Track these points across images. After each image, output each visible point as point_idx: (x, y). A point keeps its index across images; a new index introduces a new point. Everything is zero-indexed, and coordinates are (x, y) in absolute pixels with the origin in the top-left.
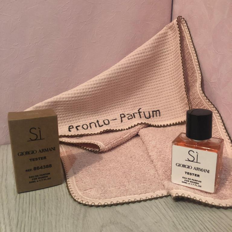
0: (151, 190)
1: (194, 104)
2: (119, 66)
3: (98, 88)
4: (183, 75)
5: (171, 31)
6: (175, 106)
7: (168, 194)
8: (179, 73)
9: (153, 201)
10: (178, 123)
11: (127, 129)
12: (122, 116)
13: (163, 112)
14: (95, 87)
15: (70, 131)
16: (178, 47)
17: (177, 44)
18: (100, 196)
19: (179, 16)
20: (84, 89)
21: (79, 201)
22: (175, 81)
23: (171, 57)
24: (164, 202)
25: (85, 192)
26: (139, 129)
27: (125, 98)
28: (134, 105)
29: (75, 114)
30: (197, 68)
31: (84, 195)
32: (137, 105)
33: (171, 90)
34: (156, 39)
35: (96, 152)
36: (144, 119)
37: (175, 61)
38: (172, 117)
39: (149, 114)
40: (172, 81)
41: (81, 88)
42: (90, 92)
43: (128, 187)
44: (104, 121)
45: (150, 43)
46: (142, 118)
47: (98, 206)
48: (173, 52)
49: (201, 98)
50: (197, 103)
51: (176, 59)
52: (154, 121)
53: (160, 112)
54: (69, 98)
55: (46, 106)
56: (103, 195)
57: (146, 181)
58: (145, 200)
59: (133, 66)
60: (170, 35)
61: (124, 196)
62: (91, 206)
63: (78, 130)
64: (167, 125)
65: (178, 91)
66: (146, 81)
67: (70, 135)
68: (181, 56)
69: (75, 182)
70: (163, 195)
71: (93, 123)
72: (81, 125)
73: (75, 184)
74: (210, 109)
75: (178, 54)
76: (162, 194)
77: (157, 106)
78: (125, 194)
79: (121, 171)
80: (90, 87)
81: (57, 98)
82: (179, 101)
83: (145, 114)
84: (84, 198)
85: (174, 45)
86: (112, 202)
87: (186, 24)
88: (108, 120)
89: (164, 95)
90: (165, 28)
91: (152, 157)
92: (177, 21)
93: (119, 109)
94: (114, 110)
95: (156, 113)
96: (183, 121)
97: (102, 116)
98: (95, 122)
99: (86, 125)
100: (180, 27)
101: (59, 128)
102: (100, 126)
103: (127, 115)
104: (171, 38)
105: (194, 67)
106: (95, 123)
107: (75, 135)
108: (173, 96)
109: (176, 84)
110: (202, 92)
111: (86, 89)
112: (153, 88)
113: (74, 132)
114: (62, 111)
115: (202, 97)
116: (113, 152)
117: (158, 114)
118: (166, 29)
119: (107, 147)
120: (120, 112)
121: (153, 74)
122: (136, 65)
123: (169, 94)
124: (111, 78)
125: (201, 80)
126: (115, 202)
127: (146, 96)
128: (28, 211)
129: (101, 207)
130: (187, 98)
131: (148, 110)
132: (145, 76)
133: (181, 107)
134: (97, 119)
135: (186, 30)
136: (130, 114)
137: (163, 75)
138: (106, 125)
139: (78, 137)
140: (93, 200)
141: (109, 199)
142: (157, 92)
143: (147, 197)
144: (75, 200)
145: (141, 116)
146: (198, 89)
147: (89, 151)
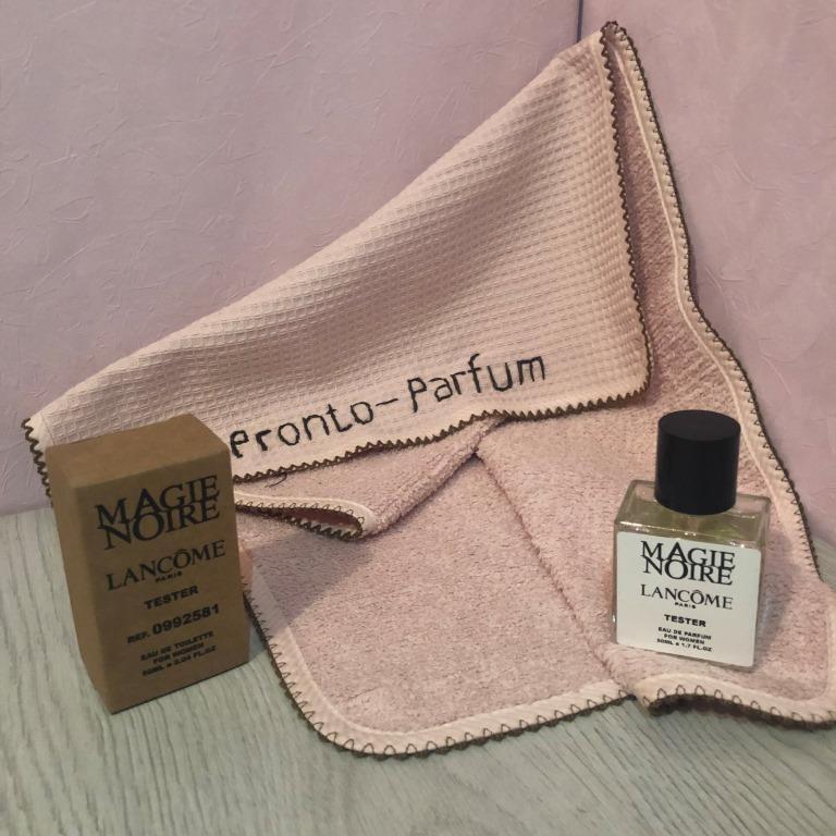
0: (565, 682)
1: (663, 341)
2: (400, 211)
3: (331, 296)
4: (627, 240)
5: (578, 73)
6: (596, 341)
7: (623, 695)
8: (610, 230)
10: (605, 400)
11: (436, 439)
12: (416, 387)
13: (553, 363)
14: (318, 294)
15: (237, 454)
16: (604, 136)
17: (603, 125)
18: (405, 718)
19: (608, 23)
20: (278, 304)
21: (341, 741)
22: (595, 257)
23: (578, 169)
25: (350, 704)
26: (481, 438)
27: (422, 322)
28: (455, 345)
29: (251, 390)
30: (670, 215)
31: (350, 719)
32: (464, 341)
33: (581, 287)
34: (525, 106)
35: (347, 538)
36: (491, 394)
37: (594, 183)
38: (587, 381)
39: (508, 372)
40: (584, 254)
41: (268, 298)
42: (300, 310)
43: (487, 676)
44: (352, 407)
45: (506, 121)
46: (483, 391)
47: (405, 757)
48: (585, 150)
49: (690, 324)
50: (674, 339)
51: (596, 178)
52: (526, 399)
53: (544, 363)
54: (227, 336)
56: (415, 713)
57: (543, 649)
58: (552, 724)
59: (450, 208)
60: (573, 87)
61: (483, 711)
62: (382, 758)
63: (264, 448)
64: (570, 407)
65: (605, 289)
66: (493, 258)
68: (619, 172)
69: (305, 667)
70: (608, 700)
71: (316, 416)
72: (274, 427)
73: (308, 673)
74: (718, 363)
75: (606, 163)
76: (604, 696)
77: (530, 345)
78: (485, 704)
79: (450, 610)
80: (298, 293)
81: (184, 341)
82: (610, 327)
84: (354, 730)
85: (590, 125)
86: (449, 738)
87: (631, 52)
88: (367, 405)
89: (556, 306)
90: (556, 62)
92: (601, 41)
93: (402, 360)
94: (385, 365)
95: (530, 367)
96: (624, 396)
97: (345, 387)
98: (323, 412)
99: (290, 427)
100: (611, 65)
102: (340, 429)
103: (433, 380)
104: (576, 98)
105: (661, 212)
106: (322, 418)
107: (258, 473)
108: (588, 306)
109: (597, 267)
110: (692, 304)
111: (287, 300)
112: (516, 282)
113: (252, 459)
115: (691, 319)
116: (407, 533)
117: (537, 373)
118: (559, 68)
119: (383, 519)
120: (405, 373)
121: (516, 229)
122: (458, 205)
123: (574, 300)
124: (372, 256)
125: (686, 262)
126: (458, 739)
127: (493, 307)
129: (413, 758)
130: (640, 320)
131: (501, 361)
132: (490, 240)
133: (615, 347)
134: (330, 402)
135: (632, 72)
136: (442, 377)
137: (553, 233)
138: (360, 425)
139: (272, 481)
140: (387, 736)
141: (437, 728)
142: (531, 293)
143: (556, 711)
144: (324, 739)
145: (482, 384)
146: (677, 290)
147: (322, 533)
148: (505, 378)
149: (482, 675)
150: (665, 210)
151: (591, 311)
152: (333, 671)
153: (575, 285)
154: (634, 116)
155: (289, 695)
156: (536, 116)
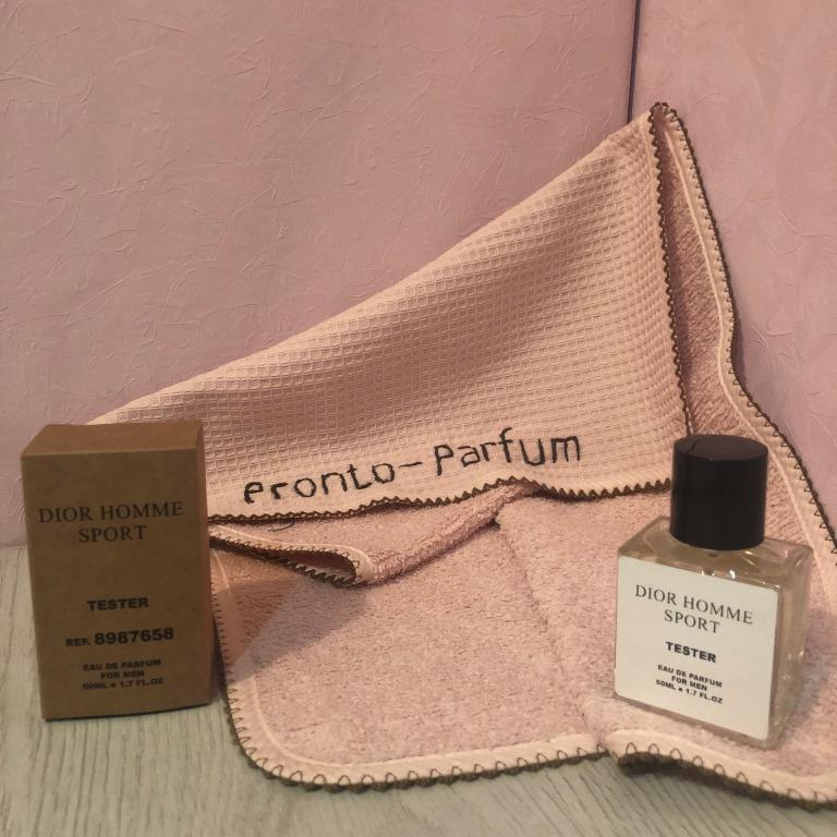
1: (704, 418)
2: (436, 273)
3: (358, 351)
4: (669, 314)
5: (628, 154)
6: (637, 423)
7: (601, 750)
8: (654, 307)
9: (542, 773)
10: (643, 486)
11: (458, 500)
12: (442, 454)
13: (589, 444)
14: (346, 348)
15: (248, 500)
16: (650, 214)
17: (650, 204)
18: (347, 750)
19: (657, 104)
20: (305, 353)
21: (269, 767)
22: (637, 336)
23: (624, 248)
24: (582, 778)
25: (292, 735)
26: (504, 503)
27: (453, 390)
28: (487, 416)
29: (272, 443)
30: (718, 290)
31: (287, 748)
32: (497, 414)
33: (623, 368)
34: (571, 183)
35: (339, 584)
36: (522, 466)
37: (639, 262)
38: (624, 464)
39: (541, 448)
40: (626, 334)
41: (297, 347)
42: (328, 362)
43: (451, 720)
44: (374, 468)
45: (550, 194)
46: (513, 461)
47: (337, 789)
48: (632, 229)
49: (730, 398)
50: (713, 416)
51: (641, 256)
52: (559, 477)
53: (580, 443)
54: (252, 382)
55: (167, 410)
56: (360, 746)
57: (521, 696)
58: (514, 772)
59: (487, 274)
60: (622, 168)
61: (436, 752)
62: (313, 788)
63: (277, 496)
64: (605, 491)
65: (647, 369)
66: (531, 332)
67: (248, 515)
68: (663, 247)
69: (256, 696)
70: (582, 753)
71: (336, 474)
72: (291, 482)
73: (257, 702)
74: (761, 440)
75: (651, 239)
76: (579, 748)
77: (567, 424)
78: (441, 746)
80: (327, 344)
81: (208, 383)
82: (651, 409)
83: (523, 449)
84: (287, 758)
85: (637, 205)
86: (389, 774)
87: (681, 133)
88: (390, 466)
89: (595, 385)
90: (605, 143)
91: (546, 606)
92: (649, 120)
93: (431, 427)
94: (413, 430)
95: (565, 446)
96: (663, 481)
97: (369, 449)
98: (344, 471)
99: (308, 482)
100: (659, 143)
101: (209, 488)
102: (358, 487)
103: (460, 448)
104: (625, 178)
105: (709, 288)
106: (341, 476)
107: (265, 515)
108: (629, 387)
109: (639, 347)
110: (733, 377)
111: (315, 351)
112: (555, 358)
113: (263, 505)
114: (225, 427)
116: (403, 584)
117: (572, 452)
118: (608, 148)
119: (381, 568)
120: (434, 440)
121: (558, 304)
122: (496, 272)
123: (614, 380)
124: (405, 314)
125: (730, 335)
126: (401, 775)
127: (529, 383)
128: (74, 799)
129: (347, 795)
130: (681, 397)
131: (535, 436)
132: (530, 313)
133: (656, 430)
134: (352, 462)
135: (682, 152)
136: (472, 446)
137: (596, 311)
138: (380, 484)
139: (276, 527)
140: (322, 766)
141: (380, 763)
142: (569, 370)
143: (519, 759)
144: (253, 765)
145: (511, 456)
146: (719, 365)
147: (315, 577)
148: (537, 452)
149: (447, 718)
150: (713, 286)
151: (630, 393)
152: (284, 702)
153: (616, 365)
154: (683, 195)
155: (230, 721)
156: (582, 193)
